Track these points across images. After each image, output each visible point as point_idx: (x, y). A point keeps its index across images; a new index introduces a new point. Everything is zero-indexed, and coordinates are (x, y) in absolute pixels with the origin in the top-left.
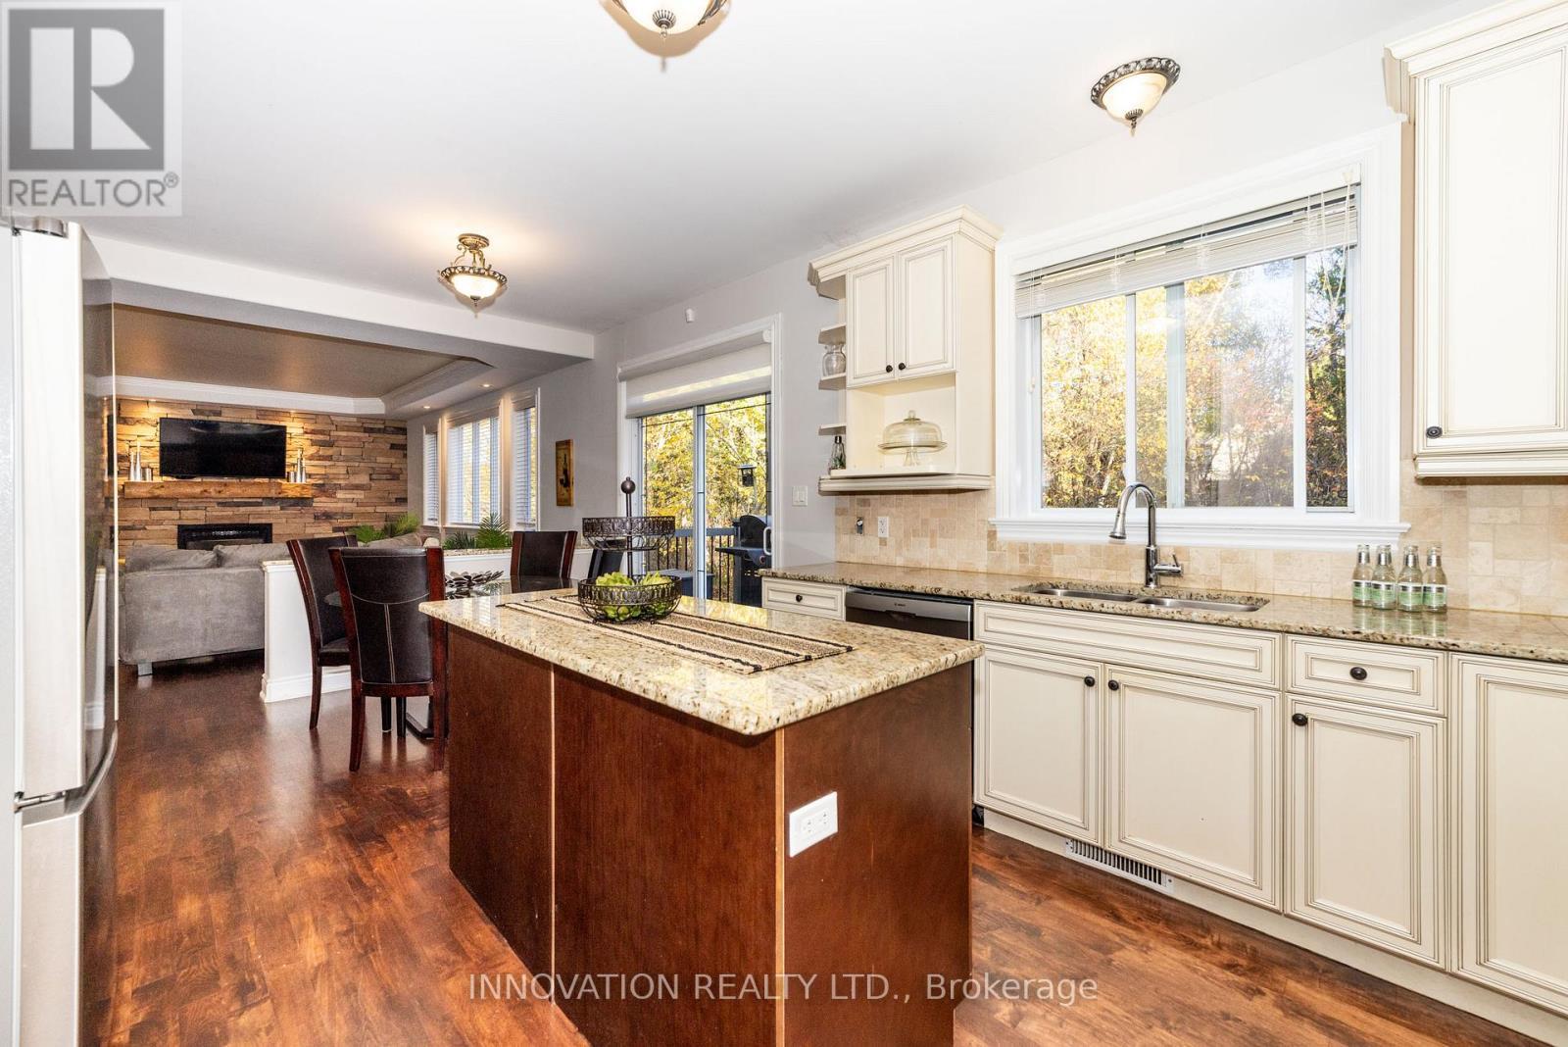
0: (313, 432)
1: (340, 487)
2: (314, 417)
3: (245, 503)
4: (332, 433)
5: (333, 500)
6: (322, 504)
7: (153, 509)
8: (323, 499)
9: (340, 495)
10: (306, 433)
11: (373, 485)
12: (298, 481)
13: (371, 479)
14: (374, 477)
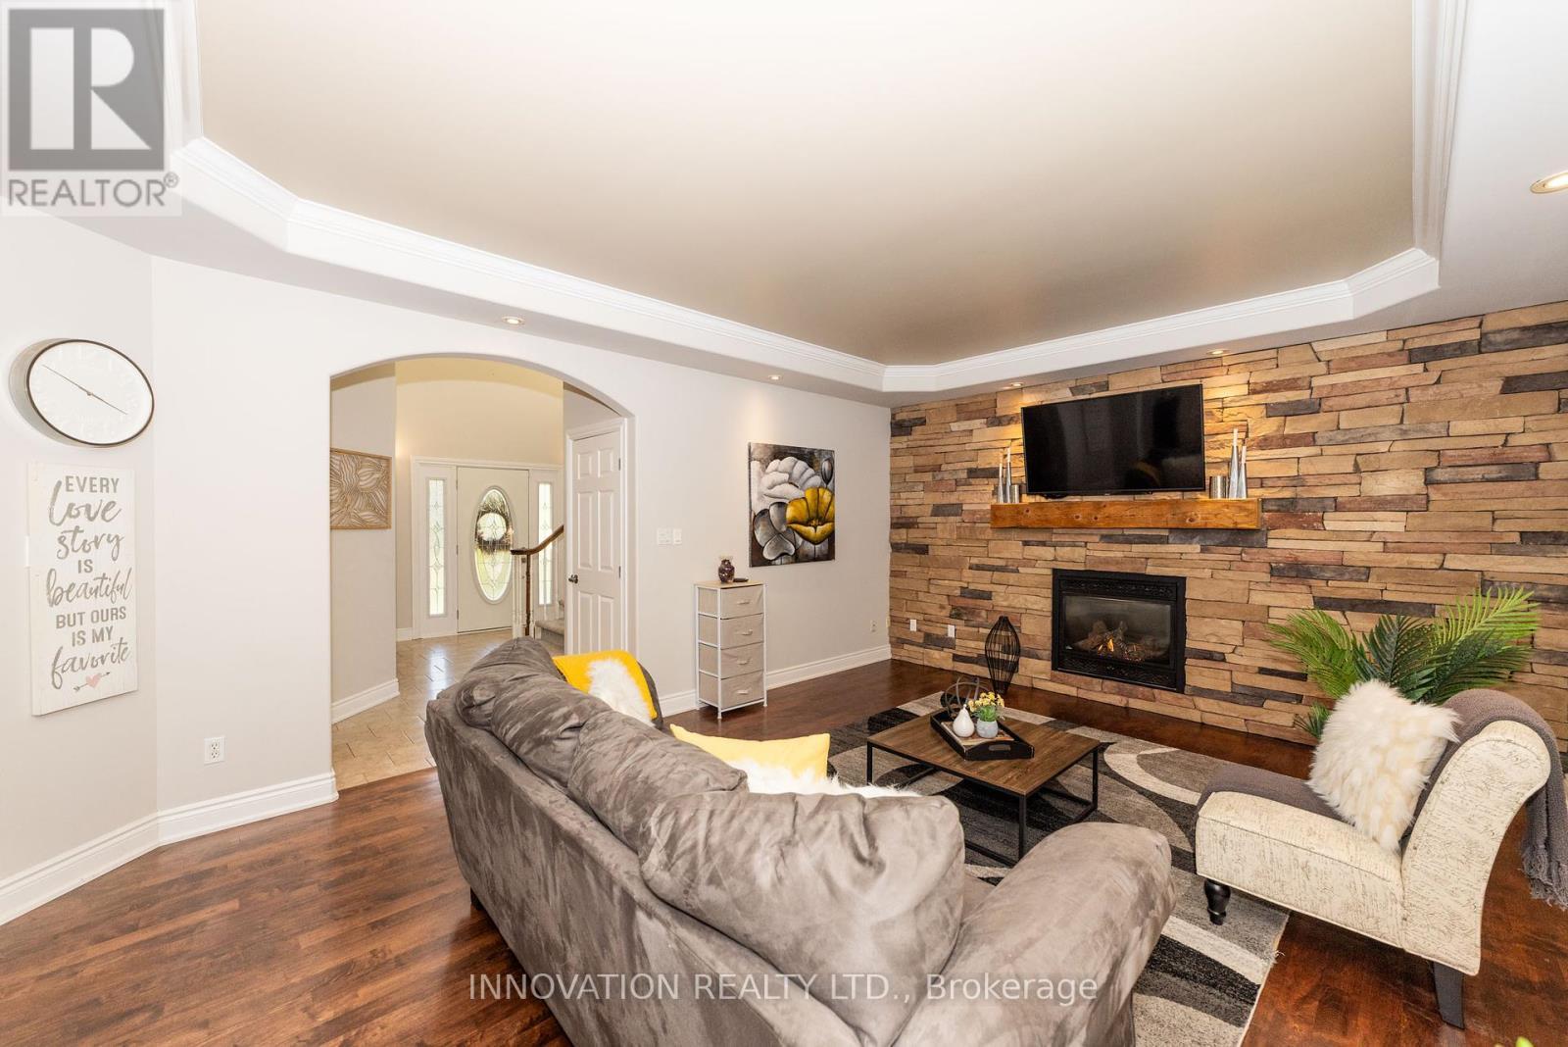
0: (1270, 387)
1: (1338, 506)
2: (1273, 353)
3: (1140, 536)
4: (1316, 382)
5: (1315, 534)
6: (1287, 543)
7: (1026, 543)
8: (1291, 532)
9: (1333, 522)
10: (1253, 392)
11: (1433, 497)
12: (1233, 497)
13: (1428, 483)
14: (1440, 474)
